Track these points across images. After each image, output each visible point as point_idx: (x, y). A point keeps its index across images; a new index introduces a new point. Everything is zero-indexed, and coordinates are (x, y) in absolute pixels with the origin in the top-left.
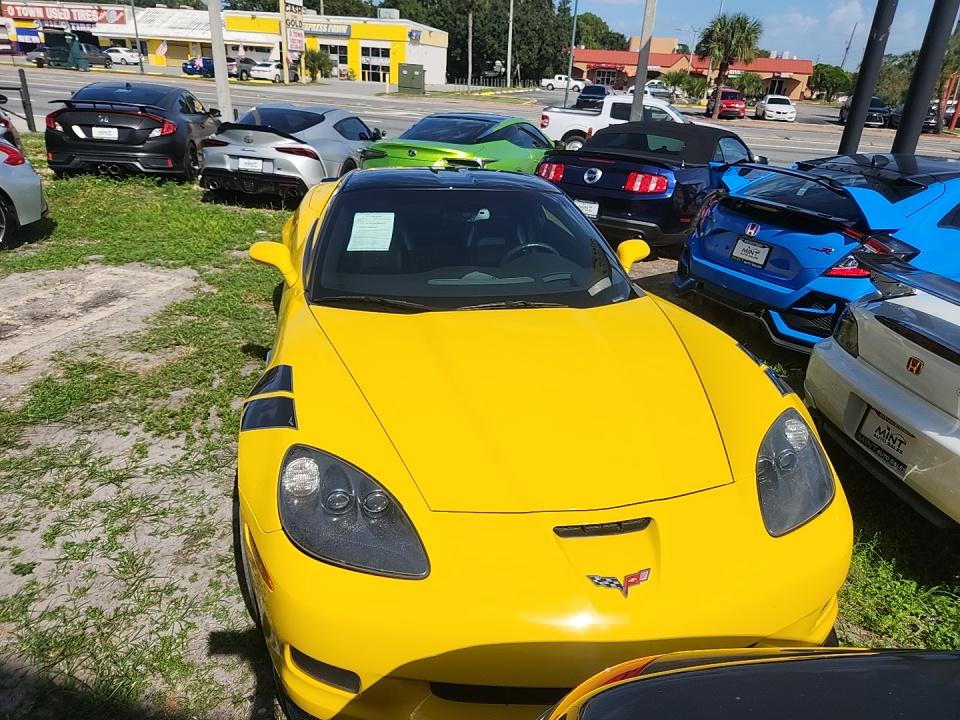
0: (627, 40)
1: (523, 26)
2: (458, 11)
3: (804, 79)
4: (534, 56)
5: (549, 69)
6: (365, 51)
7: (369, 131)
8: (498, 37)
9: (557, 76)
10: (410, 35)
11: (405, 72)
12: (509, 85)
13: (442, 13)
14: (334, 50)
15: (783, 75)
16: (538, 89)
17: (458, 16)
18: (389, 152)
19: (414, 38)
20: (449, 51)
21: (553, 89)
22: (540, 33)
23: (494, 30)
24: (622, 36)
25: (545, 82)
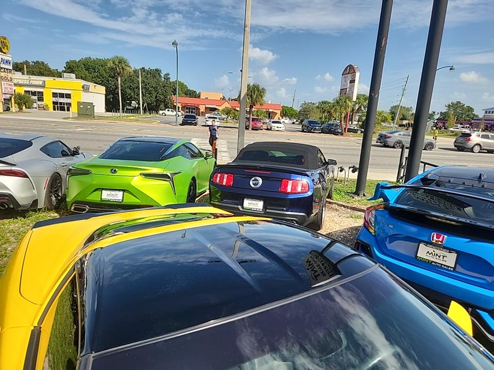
0: (197, 93)
1: (146, 85)
2: (110, 76)
3: (279, 112)
4: (153, 99)
5: (162, 106)
6: (55, 95)
7: (69, 149)
8: (133, 90)
9: (167, 109)
10: (83, 87)
11: (82, 106)
12: (141, 113)
13: (101, 77)
14: (34, 93)
15: (270, 110)
16: (157, 116)
17: (110, 79)
18: (93, 170)
19: (85, 89)
20: (106, 96)
21: (165, 115)
22: (155, 89)
23: (131, 86)
24: (195, 92)
25: (161, 112)
